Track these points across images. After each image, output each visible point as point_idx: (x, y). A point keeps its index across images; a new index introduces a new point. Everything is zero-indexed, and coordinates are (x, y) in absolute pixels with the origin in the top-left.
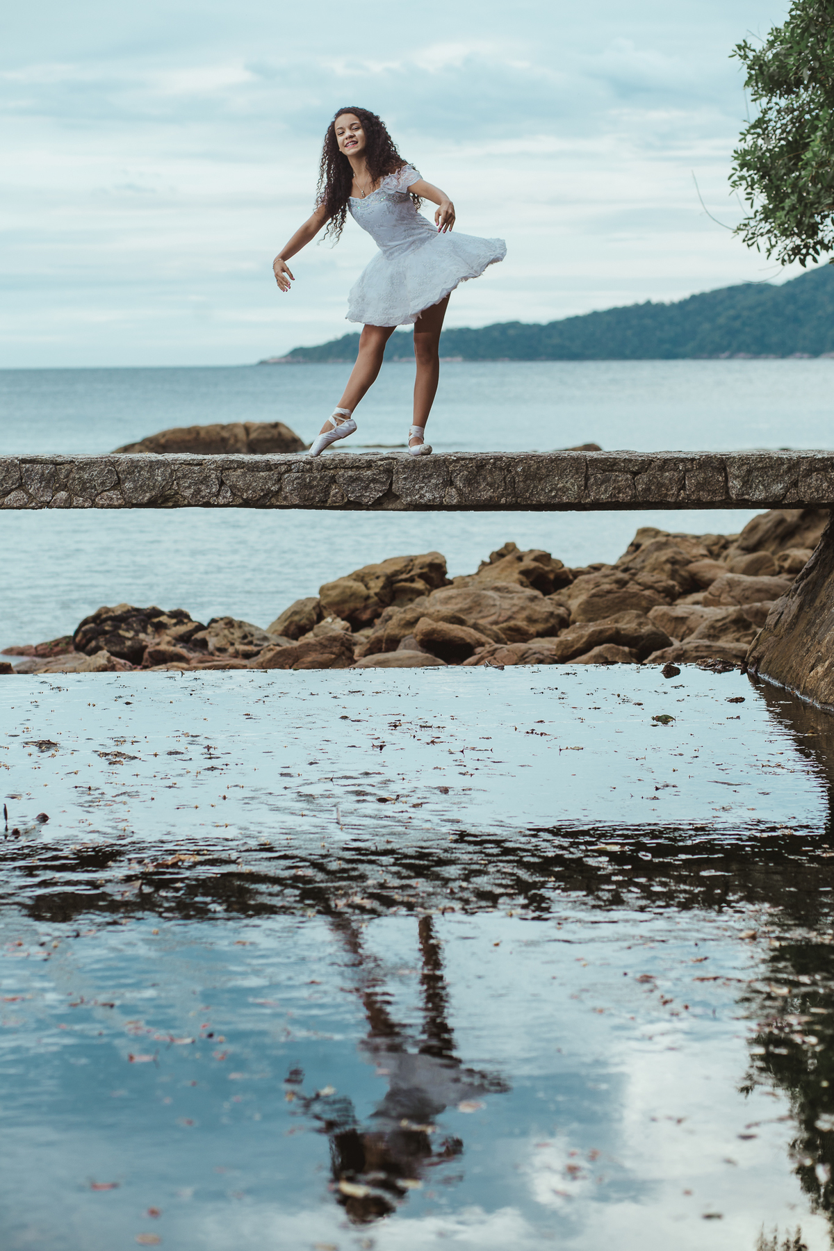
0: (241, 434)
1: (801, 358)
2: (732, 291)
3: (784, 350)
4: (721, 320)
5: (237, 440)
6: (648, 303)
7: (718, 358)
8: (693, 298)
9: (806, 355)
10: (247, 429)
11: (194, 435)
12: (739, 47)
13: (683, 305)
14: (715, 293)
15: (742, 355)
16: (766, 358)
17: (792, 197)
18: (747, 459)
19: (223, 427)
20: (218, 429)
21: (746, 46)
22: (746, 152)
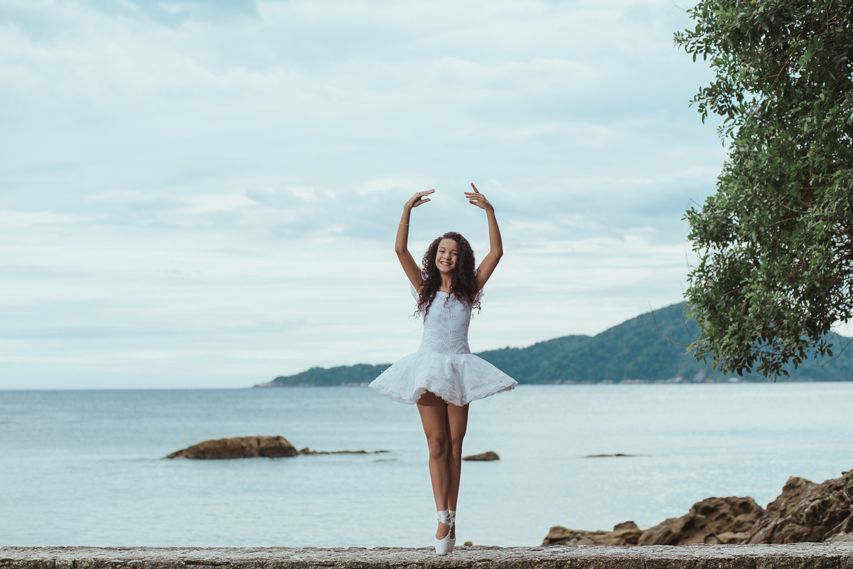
0: (254, 444)
1: (607, 383)
2: (562, 340)
3: (596, 378)
4: (555, 359)
5: (251, 448)
6: (508, 348)
7: (553, 383)
8: (537, 344)
9: (610, 382)
10: (258, 440)
11: (222, 445)
12: (689, 212)
13: (530, 349)
14: (552, 342)
15: (569, 381)
16: (585, 383)
17: (734, 325)
18: (773, 558)
19: (242, 439)
20: (239, 441)
21: (693, 211)
22: (696, 291)
